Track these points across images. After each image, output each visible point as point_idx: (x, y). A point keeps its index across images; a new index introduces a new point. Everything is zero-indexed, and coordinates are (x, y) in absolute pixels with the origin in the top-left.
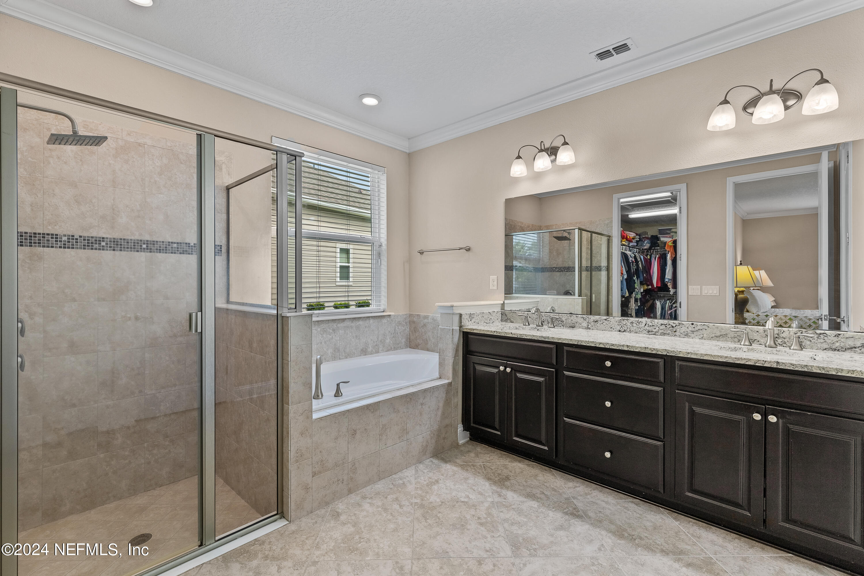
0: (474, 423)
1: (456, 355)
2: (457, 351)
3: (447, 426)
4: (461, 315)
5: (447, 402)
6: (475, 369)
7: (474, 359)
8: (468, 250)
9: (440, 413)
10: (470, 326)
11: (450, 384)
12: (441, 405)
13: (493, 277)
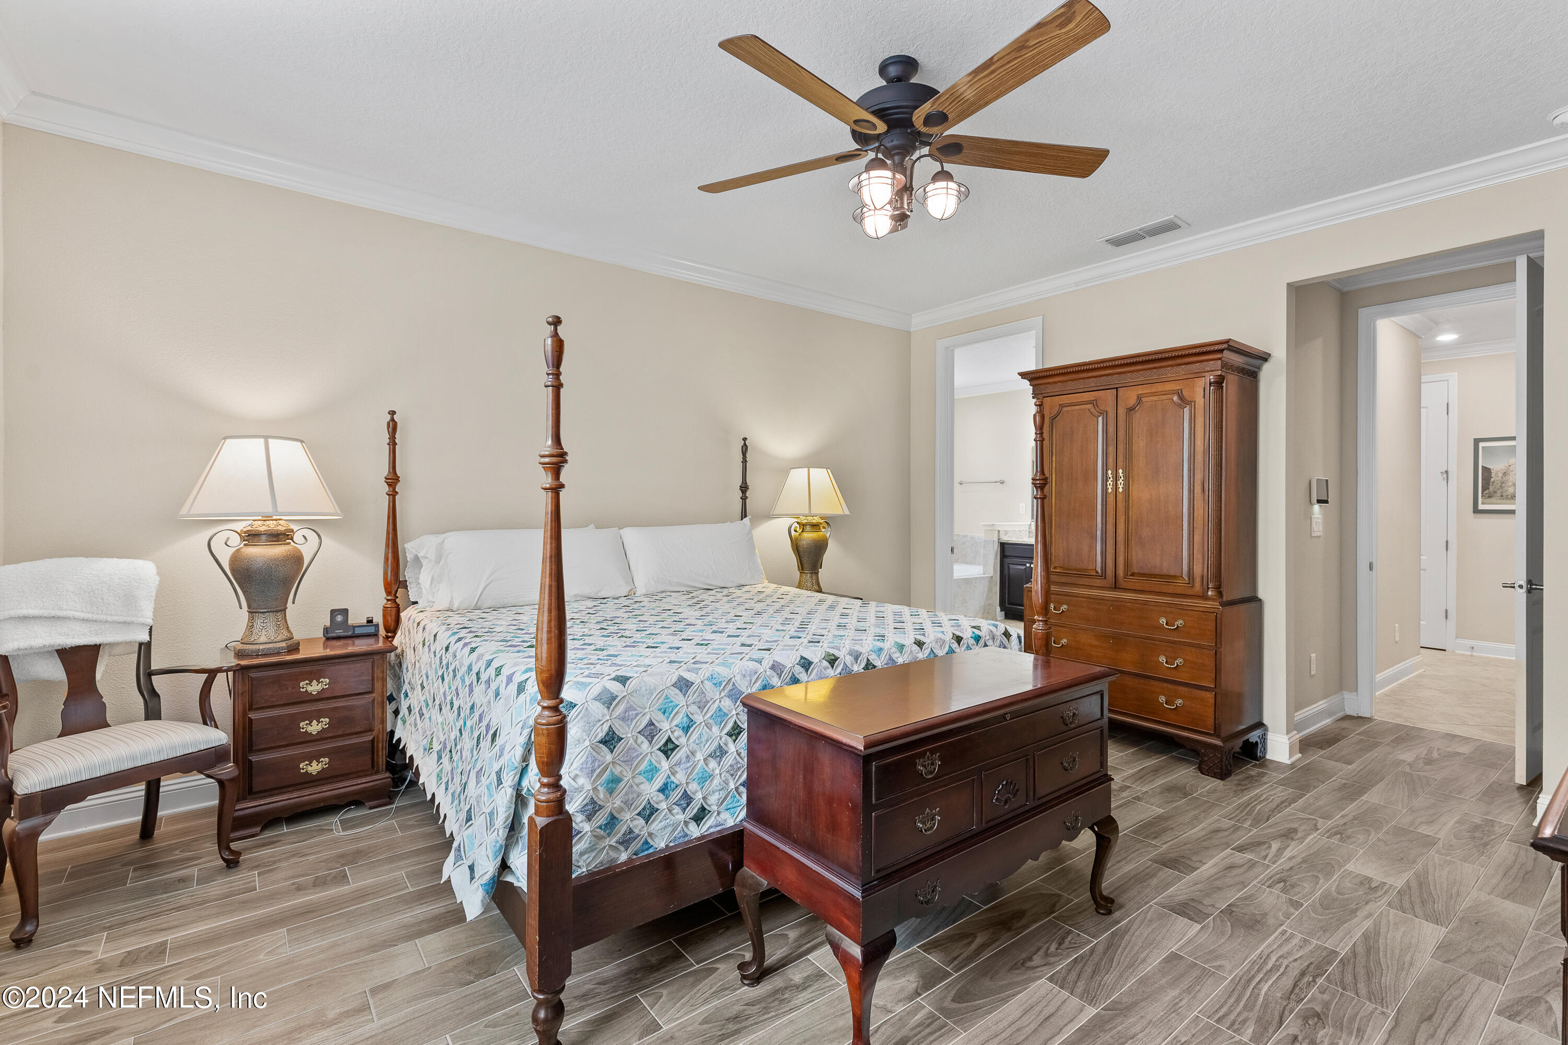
0: (1009, 604)
1: (996, 559)
2: (996, 555)
3: (989, 605)
4: (999, 531)
5: (990, 589)
6: (1009, 567)
7: (1007, 560)
8: (1002, 483)
9: (985, 595)
10: (1005, 539)
11: (992, 577)
12: (986, 590)
13: (1022, 505)
